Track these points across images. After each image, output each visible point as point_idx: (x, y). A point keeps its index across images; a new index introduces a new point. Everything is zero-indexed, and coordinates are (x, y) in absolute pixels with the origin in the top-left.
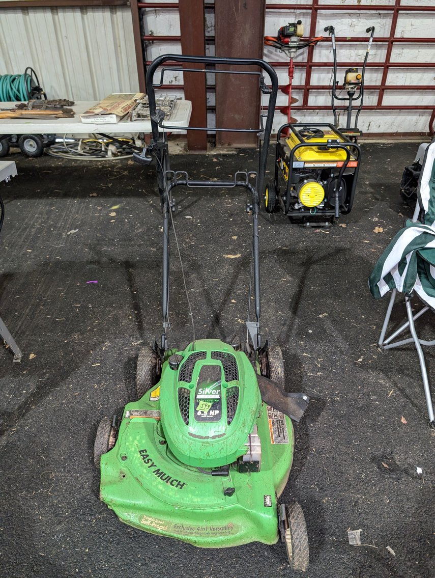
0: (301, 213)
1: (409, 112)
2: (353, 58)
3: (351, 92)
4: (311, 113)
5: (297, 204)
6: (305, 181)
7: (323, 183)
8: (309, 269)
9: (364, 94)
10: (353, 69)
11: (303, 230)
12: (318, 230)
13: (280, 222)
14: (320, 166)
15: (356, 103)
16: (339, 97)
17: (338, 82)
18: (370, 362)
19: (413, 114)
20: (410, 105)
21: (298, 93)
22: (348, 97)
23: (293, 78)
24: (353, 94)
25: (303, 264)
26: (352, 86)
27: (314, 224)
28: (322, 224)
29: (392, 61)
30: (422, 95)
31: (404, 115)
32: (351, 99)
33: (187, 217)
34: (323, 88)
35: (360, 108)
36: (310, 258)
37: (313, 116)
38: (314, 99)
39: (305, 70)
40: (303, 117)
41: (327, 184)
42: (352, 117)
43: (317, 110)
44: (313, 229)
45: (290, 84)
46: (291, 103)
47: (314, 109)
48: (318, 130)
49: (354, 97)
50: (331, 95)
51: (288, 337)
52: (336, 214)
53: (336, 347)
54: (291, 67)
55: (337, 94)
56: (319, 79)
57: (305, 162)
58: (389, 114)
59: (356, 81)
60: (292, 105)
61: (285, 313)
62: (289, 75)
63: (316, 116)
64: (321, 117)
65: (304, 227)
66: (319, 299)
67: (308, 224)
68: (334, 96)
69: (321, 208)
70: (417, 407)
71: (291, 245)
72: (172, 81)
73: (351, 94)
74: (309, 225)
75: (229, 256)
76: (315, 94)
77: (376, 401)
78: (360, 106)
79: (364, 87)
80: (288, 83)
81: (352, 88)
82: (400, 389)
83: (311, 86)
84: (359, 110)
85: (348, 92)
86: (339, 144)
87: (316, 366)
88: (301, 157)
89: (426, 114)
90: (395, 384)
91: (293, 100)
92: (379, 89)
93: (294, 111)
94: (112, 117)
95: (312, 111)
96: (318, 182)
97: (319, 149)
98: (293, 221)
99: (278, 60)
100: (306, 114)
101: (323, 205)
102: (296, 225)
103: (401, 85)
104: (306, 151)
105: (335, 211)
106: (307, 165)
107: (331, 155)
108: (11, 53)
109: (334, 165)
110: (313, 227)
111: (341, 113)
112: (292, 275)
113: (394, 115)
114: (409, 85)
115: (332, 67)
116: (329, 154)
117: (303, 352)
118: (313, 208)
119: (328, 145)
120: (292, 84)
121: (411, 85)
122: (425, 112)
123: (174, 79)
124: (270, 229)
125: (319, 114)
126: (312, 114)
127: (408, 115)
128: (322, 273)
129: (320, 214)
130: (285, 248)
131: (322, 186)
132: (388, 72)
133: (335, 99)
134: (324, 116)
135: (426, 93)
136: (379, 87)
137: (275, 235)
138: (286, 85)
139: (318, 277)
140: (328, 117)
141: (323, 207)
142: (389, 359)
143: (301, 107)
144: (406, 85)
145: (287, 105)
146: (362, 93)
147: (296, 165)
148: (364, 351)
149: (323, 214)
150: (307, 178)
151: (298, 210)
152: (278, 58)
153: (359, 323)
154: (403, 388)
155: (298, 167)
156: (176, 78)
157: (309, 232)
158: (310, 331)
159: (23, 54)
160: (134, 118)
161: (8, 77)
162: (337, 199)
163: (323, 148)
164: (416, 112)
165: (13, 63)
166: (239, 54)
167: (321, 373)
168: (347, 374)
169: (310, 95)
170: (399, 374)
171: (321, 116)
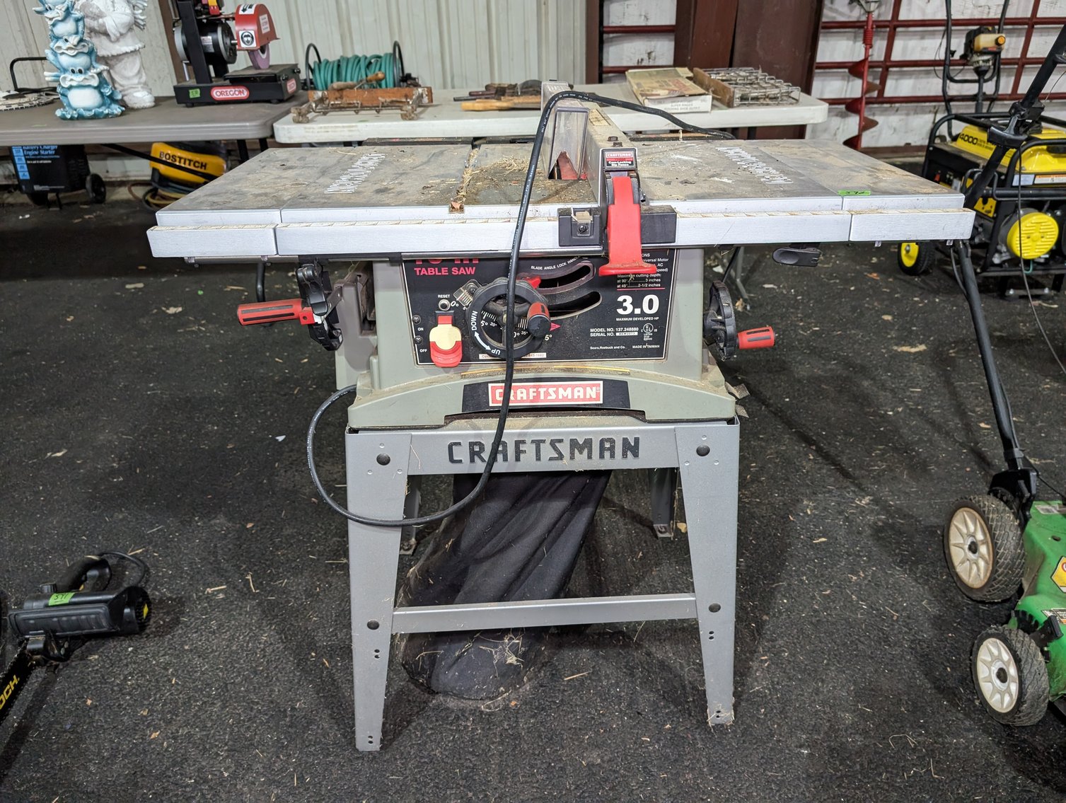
0: (1005, 271)
2: (969, 11)
3: (983, 68)
4: (886, 109)
5: (997, 255)
6: (1022, 212)
7: (1054, 214)
9: (1002, 74)
10: (986, 29)
11: (1005, 303)
12: (1036, 303)
15: (989, 88)
16: (956, 78)
17: (953, 53)
21: (875, 74)
22: (976, 77)
23: (871, 47)
24: (986, 72)
26: (986, 57)
27: (1024, 292)
28: (1037, 292)
29: (1040, 14)
32: (982, 80)
33: (766, 286)
37: (889, 115)
39: (887, 34)
44: (1025, 300)
45: (866, 59)
49: (987, 77)
50: (941, 75)
54: (870, 27)
55: (952, 74)
56: (904, 50)
57: (1036, 175)
59: (994, 49)
60: (866, 96)
62: (864, 43)
63: (894, 114)
64: (903, 117)
65: (1007, 297)
67: (1012, 292)
68: (947, 77)
69: (1043, 261)
72: (642, 60)
73: (981, 72)
75: (905, 349)
76: (895, 77)
79: (1002, 61)
80: (862, 57)
81: (984, 61)
83: (893, 61)
85: (976, 68)
88: (1025, 166)
91: (867, 88)
92: (1019, 64)
94: (704, 100)
99: (835, 18)
100: (877, 112)
101: (1049, 256)
104: (1034, 154)
106: (1039, 180)
108: (354, 20)
110: (1023, 297)
111: (940, 108)
115: (943, 28)
118: (1030, 261)
120: (870, 59)
123: (645, 57)
125: (899, 112)
126: (887, 113)
131: (1055, 220)
132: (1034, 34)
133: (948, 81)
134: (908, 114)
136: (1019, 61)
138: (858, 60)
140: (916, 116)
141: (1047, 259)
143: (875, 100)
146: (999, 72)
147: (1019, 180)
149: (1046, 272)
151: (1000, 265)
152: (834, 15)
155: (1022, 184)
156: (649, 54)
159: (375, 20)
160: (737, 102)
161: (362, 61)
165: (355, 37)
166: (776, 9)
169: (889, 77)
171: (902, 115)
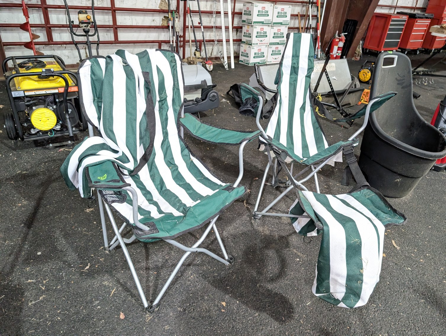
0: (40, 136)
1: (142, 45)
3: (86, 30)
4: (59, 47)
5: (32, 130)
6: (34, 108)
7: (53, 108)
8: (48, 188)
9: (99, 32)
10: (82, 12)
11: (47, 151)
12: (62, 149)
13: (22, 148)
14: (42, 93)
15: (94, 39)
16: (77, 34)
17: (73, 22)
18: (97, 266)
19: (145, 47)
20: (141, 40)
21: (41, 31)
22: (85, 34)
23: (29, 18)
24: (89, 31)
25: (42, 184)
27: (58, 144)
28: (65, 143)
29: (117, 6)
30: (148, 33)
31: (139, 48)
32: (88, 35)
34: (63, 26)
35: (98, 43)
36: (50, 177)
38: (59, 36)
39: (42, 11)
40: (53, 51)
41: (56, 108)
42: (92, 50)
43: (64, 45)
44: (57, 149)
45: (28, 23)
46: (33, 39)
47: (61, 44)
48: (40, 61)
49: (90, 33)
50: (70, 32)
51: (13, 266)
52: (70, 134)
53: (65, 262)
54: (25, 8)
57: (24, 91)
58: (127, 47)
59: (87, 21)
60: (34, 41)
61: (13, 241)
62: (24, 15)
63: (64, 50)
65: (48, 148)
66: (54, 217)
67: (51, 145)
68: (73, 33)
69: (59, 129)
70: (135, 297)
71: (32, 167)
73: (87, 32)
74: (52, 147)
76: (59, 32)
77: (98, 306)
78: (98, 41)
79: (98, 26)
81: (86, 26)
82: (121, 285)
83: (51, 25)
84: (98, 44)
85: (84, 29)
86: (53, 73)
87: (40, 290)
88: (21, 86)
89: (155, 47)
90: (118, 281)
91: (34, 37)
92: (112, 28)
93: (42, 46)
95: (60, 45)
96: (47, 107)
97: (39, 78)
98: (37, 144)
101: (60, 127)
102: (40, 148)
103: (130, 25)
104: (24, 81)
105: (69, 131)
106: (27, 94)
107: (50, 83)
109: (56, 91)
110: (56, 147)
112: (29, 198)
113: (131, 48)
114: (136, 25)
115: (64, 10)
116: (48, 82)
117: (28, 279)
118: (51, 131)
119: (42, 74)
120: (30, 23)
121: (137, 25)
122: (153, 45)
124: (11, 156)
127: (141, 48)
128: (60, 190)
129: (59, 135)
130: (25, 172)
131: (53, 111)
132: (116, 15)
133: (74, 35)
135: (150, 31)
136: (112, 26)
137: (16, 160)
138: (22, 23)
139: (56, 194)
141: (60, 128)
142: (115, 257)
143: (47, 43)
144: (133, 25)
145: (30, 41)
146: (96, 31)
147: (15, 94)
148: (92, 257)
149: (62, 134)
150: (35, 105)
151: (36, 134)
153: (91, 230)
154: (125, 282)
155: (18, 96)
157: (52, 152)
158: (39, 253)
162: (68, 120)
163: (42, 77)
164: (147, 45)
167: (44, 296)
168: (71, 287)
169: (52, 32)
170: (122, 270)
171: (69, 50)
